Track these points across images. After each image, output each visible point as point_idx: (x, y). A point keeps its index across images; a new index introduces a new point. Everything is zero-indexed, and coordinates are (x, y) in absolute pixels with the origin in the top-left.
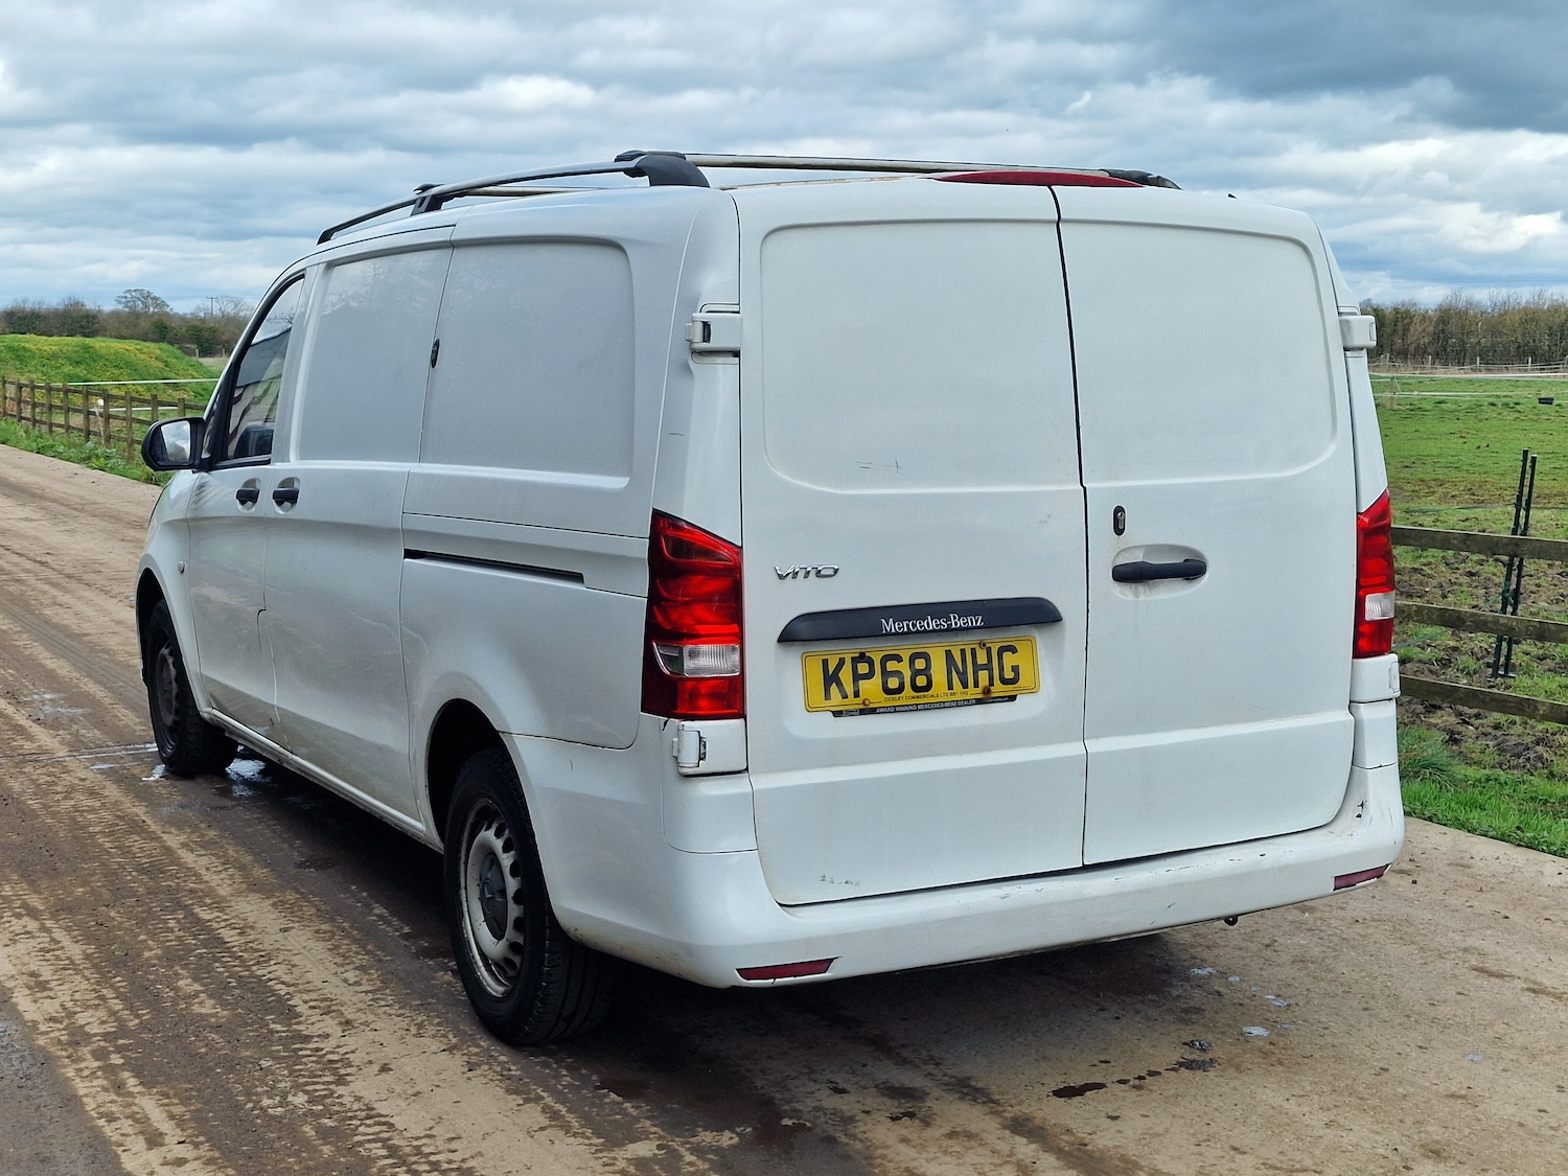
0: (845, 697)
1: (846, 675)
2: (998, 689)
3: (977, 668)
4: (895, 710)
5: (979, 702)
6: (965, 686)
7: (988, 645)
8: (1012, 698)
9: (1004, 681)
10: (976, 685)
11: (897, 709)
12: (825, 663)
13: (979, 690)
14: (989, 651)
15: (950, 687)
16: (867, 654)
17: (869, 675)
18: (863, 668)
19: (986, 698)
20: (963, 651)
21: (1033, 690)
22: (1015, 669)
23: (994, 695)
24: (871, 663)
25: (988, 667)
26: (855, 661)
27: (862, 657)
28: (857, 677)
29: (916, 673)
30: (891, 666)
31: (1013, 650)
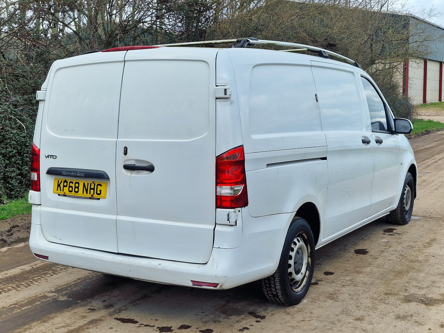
0: (61, 191)
1: (62, 185)
2: (95, 196)
3: (91, 189)
4: (70, 196)
5: (90, 198)
6: (87, 193)
7: (95, 183)
8: (99, 199)
9: (97, 194)
10: (90, 194)
11: (71, 196)
12: (58, 181)
13: (90, 195)
14: (95, 184)
15: (83, 193)
16: (67, 180)
17: (66, 186)
18: (65, 184)
19: (92, 198)
20: (88, 184)
21: (104, 198)
22: (100, 191)
23: (94, 197)
24: (67, 182)
25: (94, 189)
26: (64, 182)
27: (65, 181)
28: (64, 186)
29: (76, 187)
30: (71, 184)
31: (101, 185)
